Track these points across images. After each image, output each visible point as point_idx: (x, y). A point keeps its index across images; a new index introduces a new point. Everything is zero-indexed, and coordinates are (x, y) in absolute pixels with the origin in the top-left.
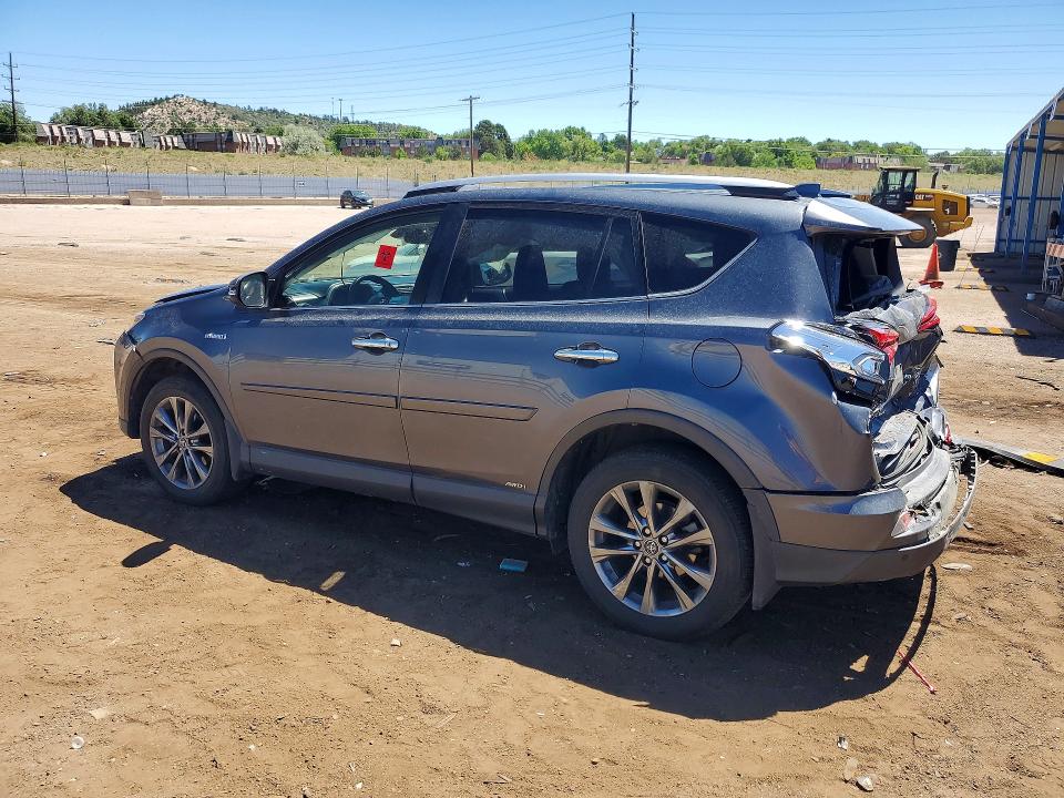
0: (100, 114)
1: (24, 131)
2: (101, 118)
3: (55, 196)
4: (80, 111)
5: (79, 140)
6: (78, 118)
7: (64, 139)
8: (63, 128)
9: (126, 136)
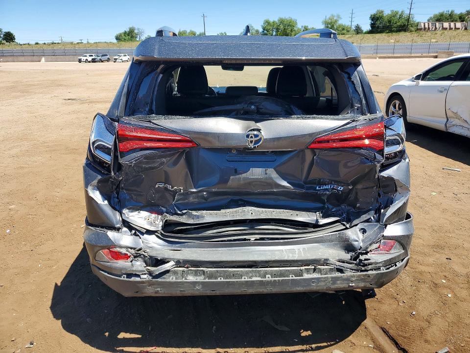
0: (450, 15)
1: (412, 26)
2: (451, 17)
3: (405, 55)
4: (442, 15)
5: (436, 28)
6: (440, 18)
7: (429, 28)
8: (430, 24)
9: (459, 25)
